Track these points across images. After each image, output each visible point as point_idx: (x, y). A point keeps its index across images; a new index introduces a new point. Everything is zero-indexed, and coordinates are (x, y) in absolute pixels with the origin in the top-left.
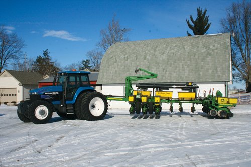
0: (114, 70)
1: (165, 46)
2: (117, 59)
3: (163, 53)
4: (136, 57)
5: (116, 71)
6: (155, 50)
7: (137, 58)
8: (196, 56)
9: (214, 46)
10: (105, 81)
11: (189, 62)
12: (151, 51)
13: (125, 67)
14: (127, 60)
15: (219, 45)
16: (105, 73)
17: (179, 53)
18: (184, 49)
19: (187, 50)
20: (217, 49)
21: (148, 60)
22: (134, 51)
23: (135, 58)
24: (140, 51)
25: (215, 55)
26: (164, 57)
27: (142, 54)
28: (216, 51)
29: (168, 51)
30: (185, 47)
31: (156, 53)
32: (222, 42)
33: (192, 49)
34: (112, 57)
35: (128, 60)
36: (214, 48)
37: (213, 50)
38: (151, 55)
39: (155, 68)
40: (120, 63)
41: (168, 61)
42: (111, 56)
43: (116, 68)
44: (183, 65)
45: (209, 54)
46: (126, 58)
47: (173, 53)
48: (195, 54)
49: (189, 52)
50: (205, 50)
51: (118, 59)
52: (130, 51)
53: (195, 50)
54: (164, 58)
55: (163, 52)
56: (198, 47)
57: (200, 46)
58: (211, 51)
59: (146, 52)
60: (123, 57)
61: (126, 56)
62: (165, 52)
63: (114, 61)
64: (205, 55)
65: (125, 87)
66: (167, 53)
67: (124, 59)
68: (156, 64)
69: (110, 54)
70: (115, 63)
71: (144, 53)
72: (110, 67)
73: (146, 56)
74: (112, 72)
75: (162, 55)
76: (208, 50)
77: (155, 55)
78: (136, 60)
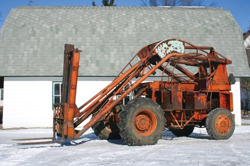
0: (32, 50)
1: (124, 14)
3: (127, 26)
4: (75, 27)
5: (35, 52)
6: (108, 20)
7: (77, 30)
9: (211, 20)
10: (12, 71)
12: (103, 21)
13: (53, 45)
14: (57, 33)
15: (219, 20)
16: (11, 56)
17: (156, 28)
18: (162, 21)
19: (168, 23)
20: (218, 25)
21: (100, 36)
22: (68, 18)
23: (74, 30)
24: (81, 20)
25: (219, 33)
27: (84, 24)
28: (218, 27)
29: (134, 23)
30: (163, 19)
31: (113, 24)
32: (220, 16)
33: (177, 23)
34: (24, 26)
35: (60, 32)
36: (212, 23)
37: (213, 26)
38: (104, 27)
39: (115, 50)
40: (42, 38)
41: (138, 40)
42: (22, 24)
43: (35, 46)
45: (210, 32)
46: (54, 29)
47: (146, 27)
48: (185, 31)
49: (172, 27)
50: (199, 25)
51: (38, 31)
52: (60, 18)
53: (182, 25)
54: (130, 33)
56: (185, 21)
57: (188, 19)
58: (210, 28)
59: (93, 21)
60: (48, 27)
61: (54, 26)
62: (129, 24)
63: (30, 33)
64: (203, 34)
65: (54, 83)
66: (134, 26)
67: (51, 30)
68: (116, 42)
69: (17, 20)
70: (32, 37)
71: (89, 23)
72: (22, 44)
73: (94, 27)
74: (26, 53)
75: (126, 28)
76: (205, 26)
77: (112, 27)
78: (76, 34)
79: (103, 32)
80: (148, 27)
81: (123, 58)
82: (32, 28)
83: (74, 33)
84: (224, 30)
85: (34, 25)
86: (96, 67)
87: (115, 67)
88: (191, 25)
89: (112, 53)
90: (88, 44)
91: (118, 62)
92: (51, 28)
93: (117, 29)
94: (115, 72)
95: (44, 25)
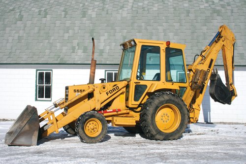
0: (17, 35)
2: (23, 13)
3: (122, 7)
4: (65, 11)
5: (20, 38)
6: (103, 2)
7: (66, 15)
8: (192, 16)
11: (177, 25)
12: (97, 3)
13: (39, 30)
14: (45, 17)
17: (155, 9)
18: (163, 1)
19: (169, 4)
20: (229, 4)
21: (91, 19)
23: (63, 13)
24: (73, 2)
25: (229, 14)
26: (125, 13)
27: (76, 7)
28: (229, 8)
29: (131, 4)
31: (107, 6)
33: (180, 3)
35: (48, 16)
36: (222, 3)
37: (223, 6)
38: (96, 10)
39: (106, 34)
40: (29, 23)
42: (11, 8)
43: (21, 32)
44: (164, 31)
45: (218, 13)
46: (42, 13)
47: (143, 8)
48: (188, 12)
49: (175, 8)
50: (206, 5)
51: (25, 15)
52: (52, 1)
53: (186, 5)
55: (121, 5)
56: (190, 0)
58: (218, 8)
59: (86, 4)
60: (37, 10)
61: (43, 9)
62: (125, 6)
63: (17, 17)
64: (209, 15)
65: (38, 72)
66: (130, 8)
67: (39, 14)
68: (108, 26)
69: (7, 4)
70: (18, 22)
71: (81, 5)
72: (8, 29)
73: (85, 10)
74: (10, 39)
75: (121, 10)
76: (213, 6)
77: (105, 10)
78: (65, 17)
79: (94, 15)
80: (146, 9)
81: (114, 44)
82: (20, 12)
83: (63, 16)
84: (235, 10)
85: (23, 9)
86: (83, 54)
87: (103, 54)
88: (197, 5)
89: (102, 38)
90: (76, 28)
91: (108, 48)
92: (40, 11)
93: (110, 12)
94: (103, 60)
95: (33, 9)
